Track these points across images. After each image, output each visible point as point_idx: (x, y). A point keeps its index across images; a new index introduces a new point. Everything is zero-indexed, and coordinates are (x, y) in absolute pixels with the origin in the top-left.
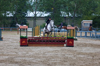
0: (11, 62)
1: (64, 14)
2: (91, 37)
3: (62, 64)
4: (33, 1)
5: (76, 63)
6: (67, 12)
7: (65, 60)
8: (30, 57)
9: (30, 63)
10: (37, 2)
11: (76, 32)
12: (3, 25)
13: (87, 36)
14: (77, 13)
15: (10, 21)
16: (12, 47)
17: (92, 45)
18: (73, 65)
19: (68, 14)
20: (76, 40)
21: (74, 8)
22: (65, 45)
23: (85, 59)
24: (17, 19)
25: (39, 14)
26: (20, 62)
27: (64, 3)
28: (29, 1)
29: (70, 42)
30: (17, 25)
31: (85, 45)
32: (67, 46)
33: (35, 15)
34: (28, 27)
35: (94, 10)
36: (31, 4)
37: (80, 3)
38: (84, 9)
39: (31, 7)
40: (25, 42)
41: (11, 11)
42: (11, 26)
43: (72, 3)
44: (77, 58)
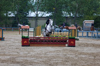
0: (13, 62)
1: (65, 14)
2: (93, 37)
3: (64, 64)
4: (35, 1)
5: (78, 63)
6: (69, 12)
7: (67, 60)
8: (31, 56)
9: (31, 63)
10: (38, 2)
11: (78, 32)
12: (4, 25)
13: (89, 35)
14: (79, 13)
15: (12, 21)
16: (14, 47)
17: (93, 45)
18: (75, 65)
19: (70, 14)
20: (78, 40)
21: (75, 8)
22: (67, 45)
23: (86, 59)
24: (18, 19)
25: (40, 14)
26: (22, 62)
27: (66, 3)
28: (31, 1)
29: (71, 42)
30: (19, 25)
31: (87, 45)
32: (69, 46)
33: (37, 15)
34: (30, 27)
35: (95, 10)
36: (33, 5)
37: (82, 3)
38: (86, 9)
39: (33, 7)
40: (26, 42)
41: (13, 11)
42: (13, 26)
43: (73, 3)
44: (79, 58)
